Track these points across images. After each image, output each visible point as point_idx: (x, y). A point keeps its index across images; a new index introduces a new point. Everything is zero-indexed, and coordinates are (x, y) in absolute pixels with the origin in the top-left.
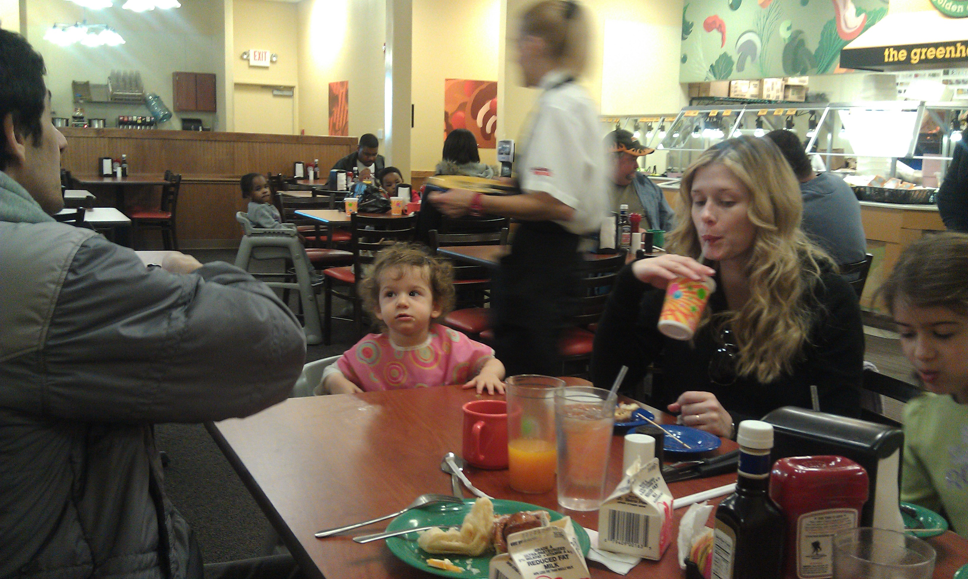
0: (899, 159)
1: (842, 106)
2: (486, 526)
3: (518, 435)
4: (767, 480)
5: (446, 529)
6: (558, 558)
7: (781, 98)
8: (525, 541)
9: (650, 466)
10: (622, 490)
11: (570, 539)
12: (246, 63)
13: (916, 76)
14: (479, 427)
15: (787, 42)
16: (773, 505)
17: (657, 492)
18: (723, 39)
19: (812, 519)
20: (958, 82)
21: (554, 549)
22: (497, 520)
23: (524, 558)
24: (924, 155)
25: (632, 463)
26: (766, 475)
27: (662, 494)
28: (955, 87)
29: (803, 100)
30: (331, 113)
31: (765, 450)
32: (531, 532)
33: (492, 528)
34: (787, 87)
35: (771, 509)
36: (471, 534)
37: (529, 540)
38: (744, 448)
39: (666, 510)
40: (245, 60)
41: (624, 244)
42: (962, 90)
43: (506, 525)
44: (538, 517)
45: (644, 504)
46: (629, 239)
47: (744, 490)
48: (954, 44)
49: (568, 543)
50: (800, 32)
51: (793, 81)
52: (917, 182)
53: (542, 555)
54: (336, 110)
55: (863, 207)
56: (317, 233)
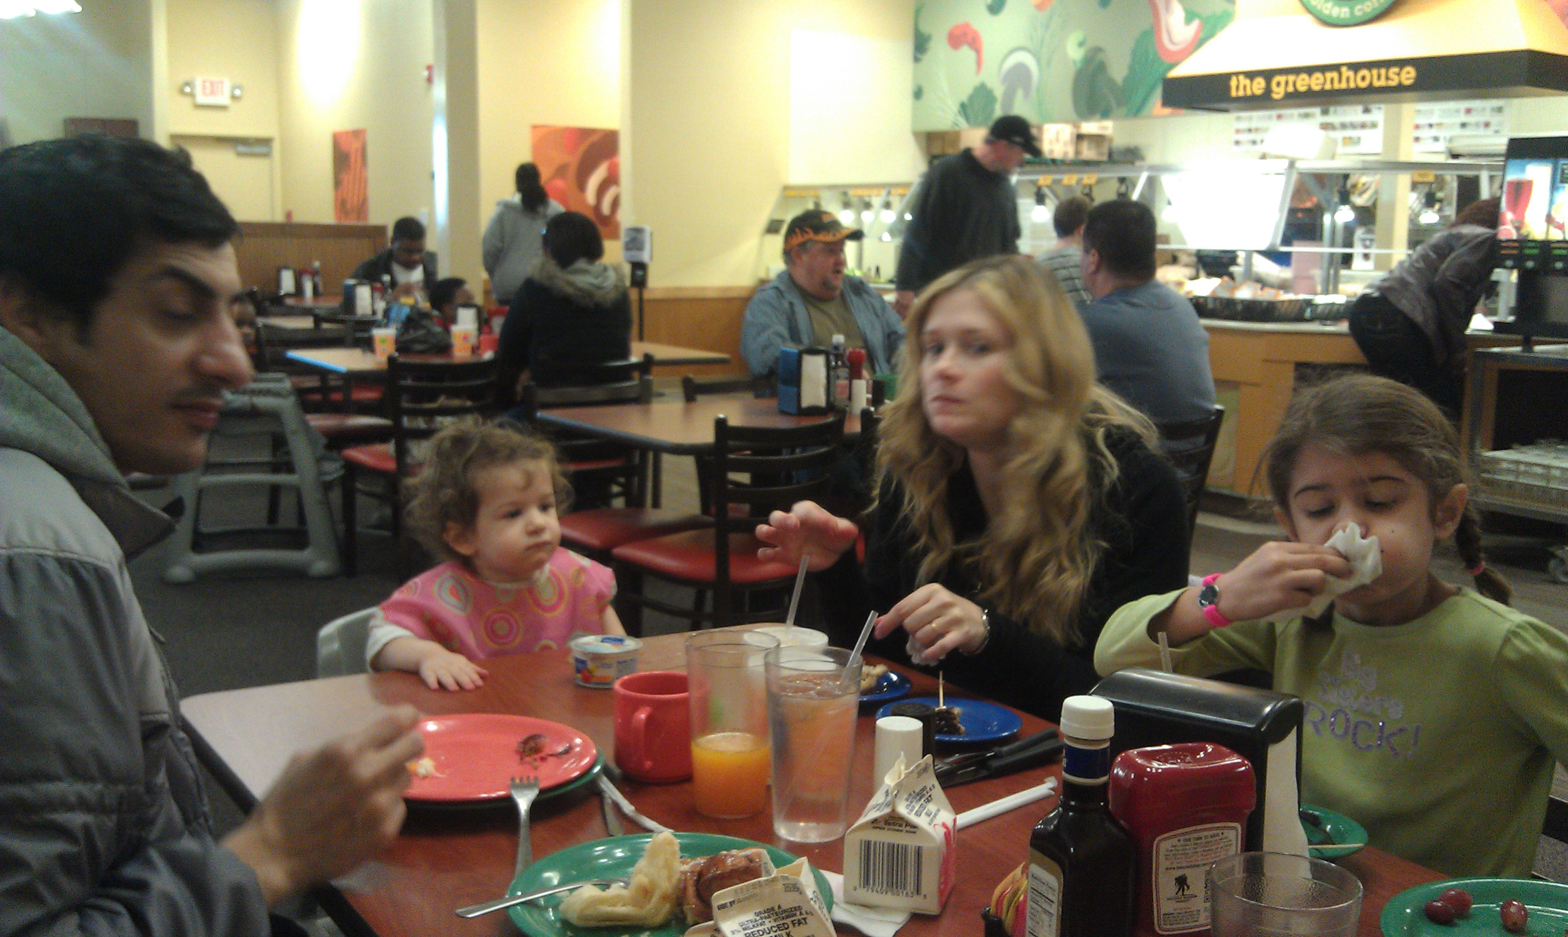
0: (1260, 252)
1: (1166, 169)
2: (670, 878)
3: (708, 727)
4: (1105, 785)
5: (606, 886)
6: (791, 925)
7: (1071, 155)
8: (740, 901)
9: (920, 768)
10: (878, 807)
11: (809, 893)
12: (187, 101)
13: (1279, 117)
14: (643, 716)
15: (1079, 65)
16: (1116, 824)
17: (932, 807)
18: (979, 63)
19: (1175, 841)
20: (1344, 126)
21: (785, 911)
22: (685, 868)
23: (740, 929)
24: (1295, 243)
25: (891, 766)
26: (1103, 779)
27: (938, 811)
28: (1339, 135)
29: (1105, 158)
30: (338, 183)
31: (1104, 741)
32: (747, 886)
33: (679, 880)
34: (1080, 137)
35: (1114, 830)
36: (646, 892)
37: (745, 899)
38: (1070, 738)
39: (947, 835)
40: (186, 94)
41: (840, 398)
42: (1350, 138)
43: (700, 875)
44: (750, 859)
45: (913, 828)
46: (847, 390)
47: (1073, 803)
48: (1336, 68)
49: (808, 901)
50: (1098, 50)
51: (1090, 127)
52: (1284, 286)
53: (767, 921)
54: (346, 178)
55: (1209, 329)
56: (324, 389)
